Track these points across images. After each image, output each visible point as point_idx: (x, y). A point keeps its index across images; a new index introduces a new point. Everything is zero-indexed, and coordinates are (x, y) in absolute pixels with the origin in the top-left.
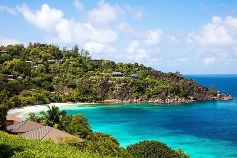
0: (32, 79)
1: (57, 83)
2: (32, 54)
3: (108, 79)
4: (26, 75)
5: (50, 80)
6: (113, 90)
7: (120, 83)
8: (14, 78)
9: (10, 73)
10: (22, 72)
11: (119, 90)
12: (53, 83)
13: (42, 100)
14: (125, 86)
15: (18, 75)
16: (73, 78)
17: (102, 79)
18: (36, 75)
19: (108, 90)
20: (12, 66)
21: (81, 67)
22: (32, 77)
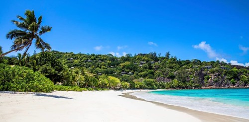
0: (139, 74)
1: (159, 76)
2: (138, 59)
3: (202, 71)
4: (135, 71)
5: (152, 73)
6: (208, 78)
7: (213, 72)
8: (126, 74)
9: (123, 71)
10: (131, 70)
11: (214, 78)
12: (155, 76)
13: (151, 85)
14: (219, 75)
15: (129, 72)
16: (171, 71)
17: (197, 70)
18: (142, 71)
19: (204, 79)
20: (124, 67)
21: (175, 63)
22: (139, 72)
